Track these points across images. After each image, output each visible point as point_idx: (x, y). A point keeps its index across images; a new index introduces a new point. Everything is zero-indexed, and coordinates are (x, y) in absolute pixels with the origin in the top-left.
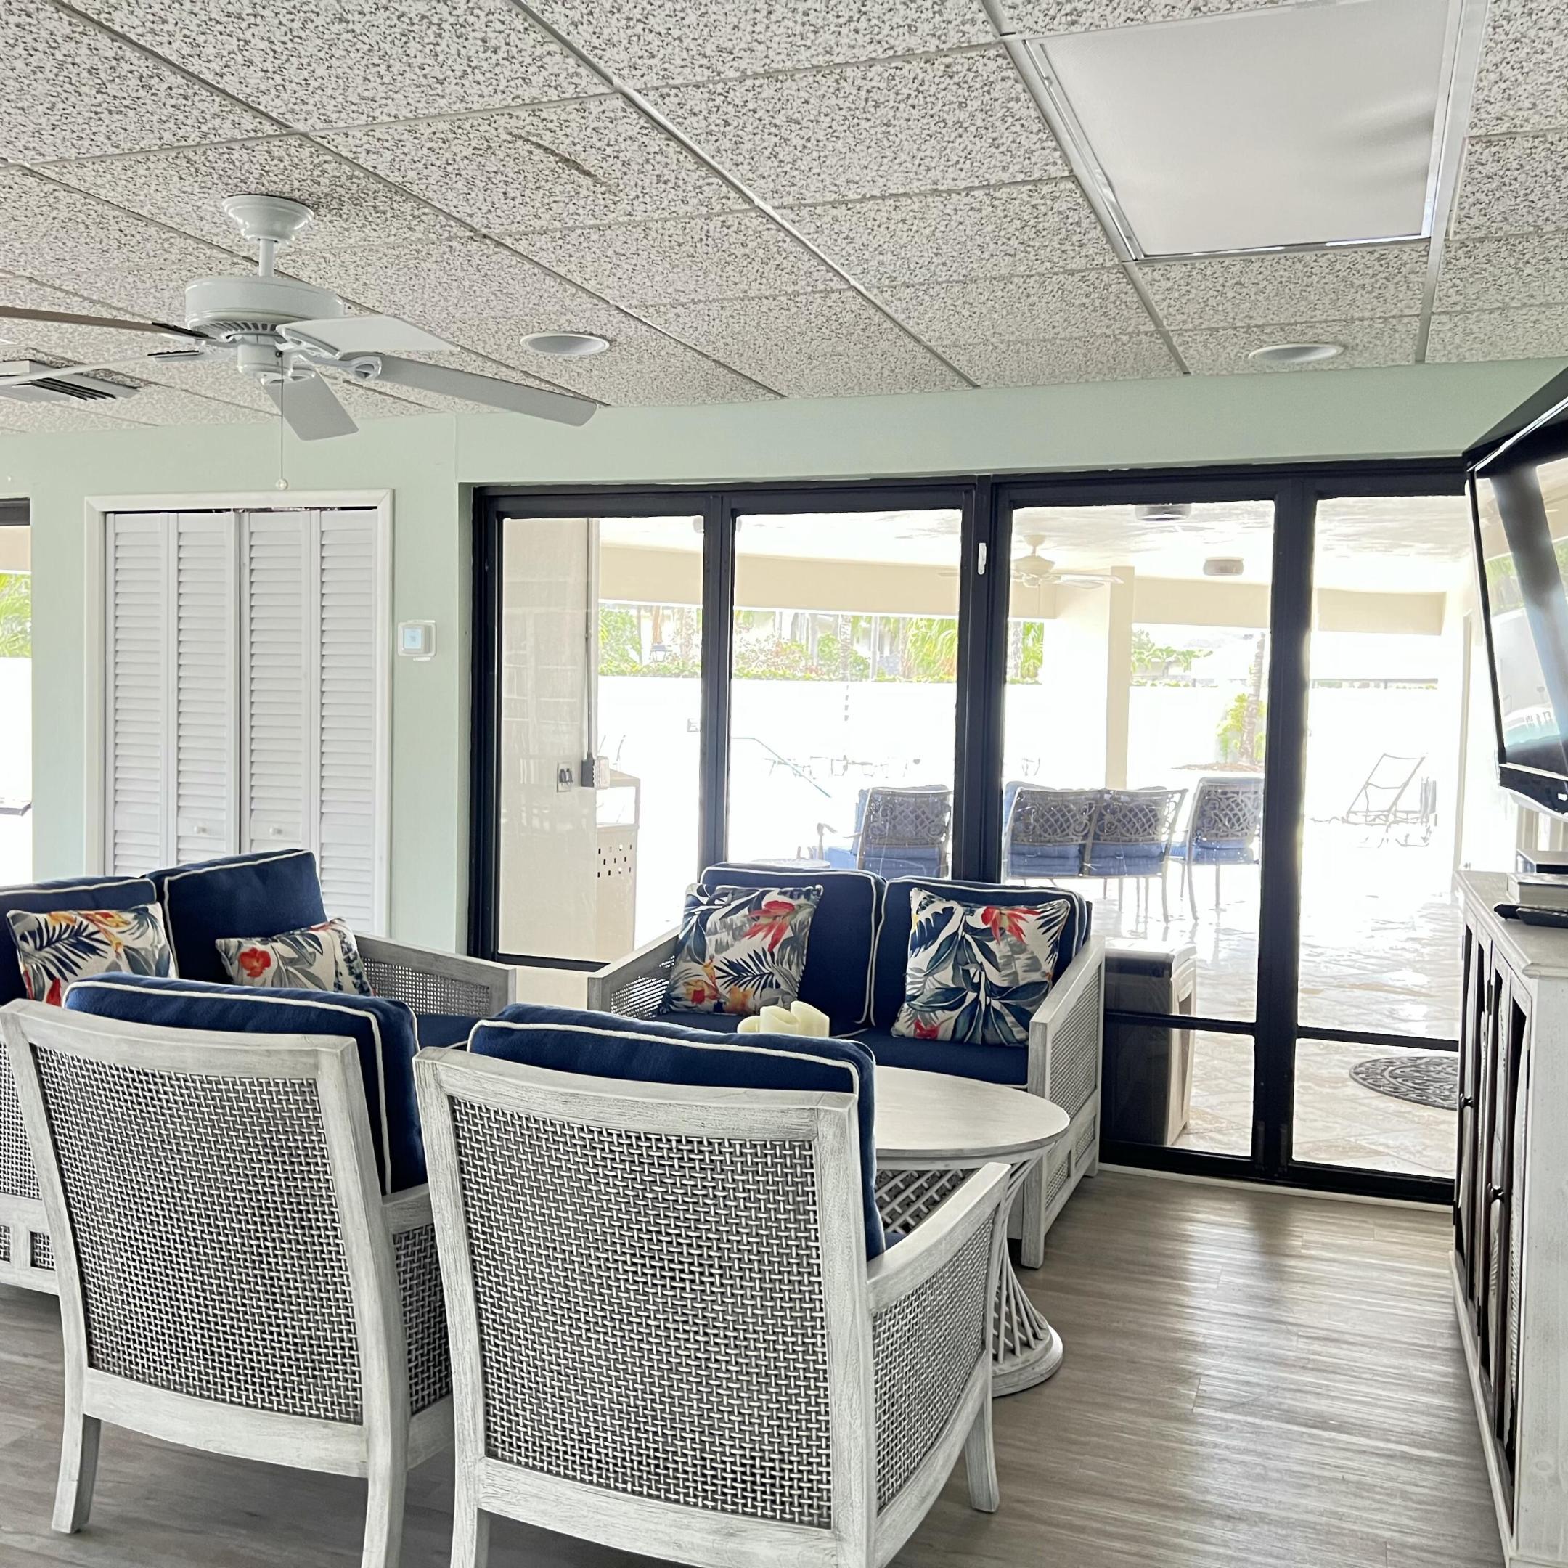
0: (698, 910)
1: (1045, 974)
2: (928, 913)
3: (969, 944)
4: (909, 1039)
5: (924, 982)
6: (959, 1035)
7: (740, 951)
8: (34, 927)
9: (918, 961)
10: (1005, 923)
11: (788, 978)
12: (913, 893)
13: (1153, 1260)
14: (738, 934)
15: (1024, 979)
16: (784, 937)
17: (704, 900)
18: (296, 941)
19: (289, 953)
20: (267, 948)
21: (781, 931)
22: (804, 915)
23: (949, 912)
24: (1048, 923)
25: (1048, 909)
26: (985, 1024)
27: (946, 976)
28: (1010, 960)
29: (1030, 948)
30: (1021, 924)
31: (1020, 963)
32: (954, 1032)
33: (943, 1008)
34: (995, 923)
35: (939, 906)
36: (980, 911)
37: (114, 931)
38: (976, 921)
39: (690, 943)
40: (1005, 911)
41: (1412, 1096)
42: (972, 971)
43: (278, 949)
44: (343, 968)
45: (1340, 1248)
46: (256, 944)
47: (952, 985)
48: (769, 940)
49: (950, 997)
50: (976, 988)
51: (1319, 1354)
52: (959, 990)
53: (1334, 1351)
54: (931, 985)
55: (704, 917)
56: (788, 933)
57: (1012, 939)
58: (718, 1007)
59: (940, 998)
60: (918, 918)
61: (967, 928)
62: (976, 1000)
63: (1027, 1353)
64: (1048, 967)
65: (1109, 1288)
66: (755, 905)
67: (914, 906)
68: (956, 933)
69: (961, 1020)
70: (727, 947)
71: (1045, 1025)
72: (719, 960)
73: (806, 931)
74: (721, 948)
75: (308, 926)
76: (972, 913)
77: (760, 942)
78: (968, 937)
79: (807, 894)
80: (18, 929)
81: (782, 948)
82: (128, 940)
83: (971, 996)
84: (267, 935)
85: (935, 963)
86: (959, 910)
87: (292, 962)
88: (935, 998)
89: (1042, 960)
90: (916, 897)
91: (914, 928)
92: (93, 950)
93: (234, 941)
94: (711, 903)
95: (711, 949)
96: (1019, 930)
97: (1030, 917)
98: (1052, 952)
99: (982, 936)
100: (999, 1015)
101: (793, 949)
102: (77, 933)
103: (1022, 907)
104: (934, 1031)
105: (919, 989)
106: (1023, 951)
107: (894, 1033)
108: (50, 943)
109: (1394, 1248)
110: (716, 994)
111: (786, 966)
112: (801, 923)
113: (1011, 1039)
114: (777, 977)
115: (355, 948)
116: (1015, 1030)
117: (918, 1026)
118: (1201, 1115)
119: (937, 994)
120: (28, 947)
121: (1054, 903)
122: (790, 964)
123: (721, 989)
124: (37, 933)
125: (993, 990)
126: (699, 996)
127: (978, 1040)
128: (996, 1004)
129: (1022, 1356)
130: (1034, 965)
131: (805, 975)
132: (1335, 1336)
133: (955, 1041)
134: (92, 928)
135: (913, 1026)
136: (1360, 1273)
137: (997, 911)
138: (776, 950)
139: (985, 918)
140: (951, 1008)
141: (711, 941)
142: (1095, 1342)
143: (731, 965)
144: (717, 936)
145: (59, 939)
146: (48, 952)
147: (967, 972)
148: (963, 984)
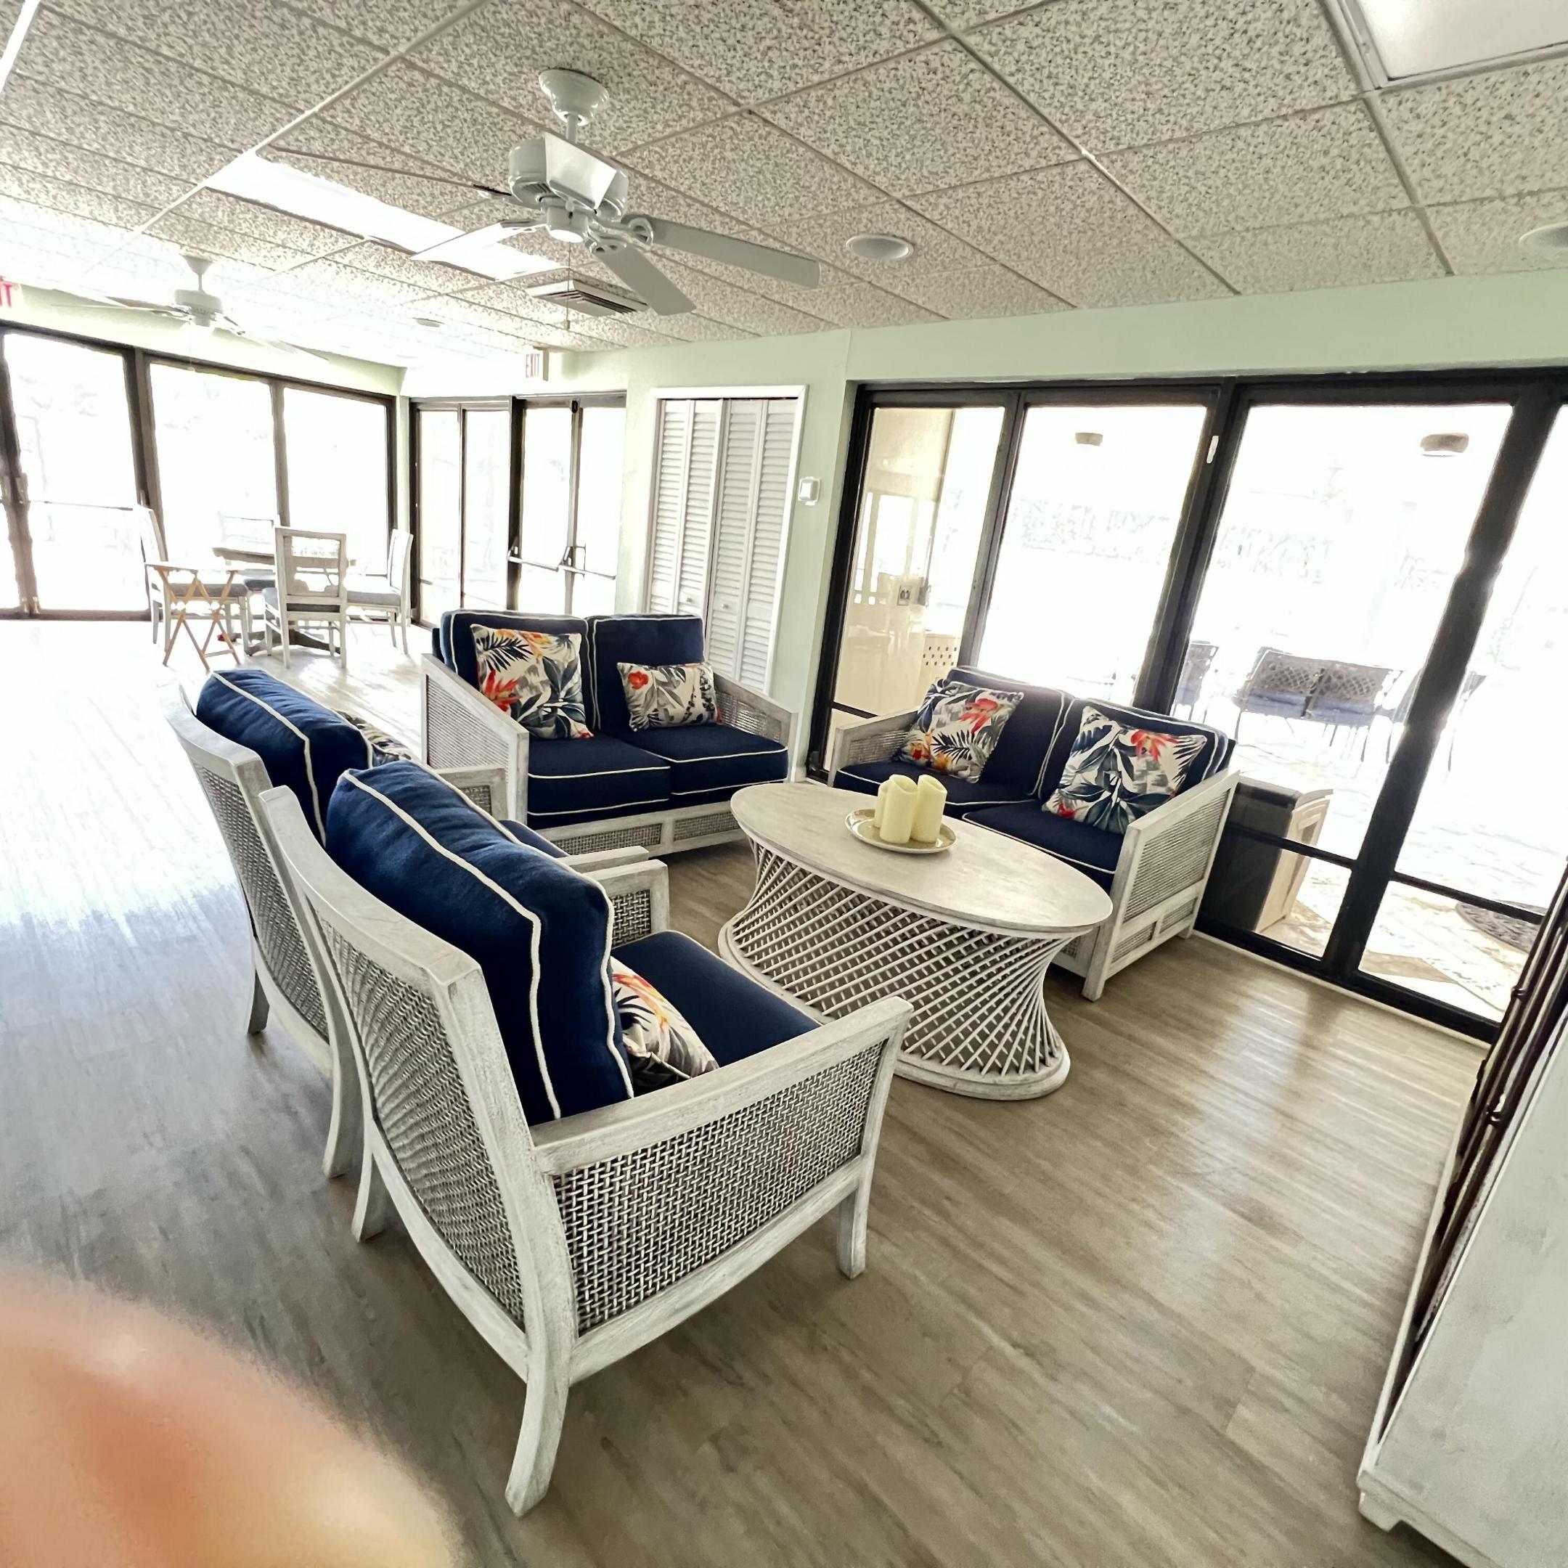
0: (933, 696)
1: (1170, 789)
2: (1091, 727)
3: (1115, 756)
4: (1052, 815)
5: (1075, 777)
6: (1089, 821)
7: (951, 730)
8: (485, 636)
9: (1075, 760)
10: (1148, 745)
11: (979, 754)
12: (1085, 710)
13: (1194, 1020)
14: (954, 717)
15: (1151, 790)
16: (985, 725)
17: (939, 689)
18: (669, 672)
19: (663, 679)
20: (648, 673)
21: (984, 720)
22: (1004, 713)
23: (1107, 729)
24: (1183, 751)
25: (1187, 740)
26: (1112, 816)
27: (1091, 776)
28: (1144, 773)
29: (1162, 768)
30: (1160, 748)
31: (1152, 777)
32: (1087, 817)
33: (1083, 799)
34: (1140, 743)
35: (1102, 722)
36: (1132, 732)
37: (538, 646)
38: (1126, 740)
39: (923, 717)
40: (1152, 736)
41: (1506, 937)
42: (1112, 777)
43: (656, 675)
44: (698, 693)
45: (1367, 1055)
46: (642, 669)
47: (1094, 784)
48: (974, 725)
49: (1090, 792)
50: (1112, 789)
51: (1292, 1149)
52: (1098, 788)
53: (1308, 1150)
54: (1079, 780)
55: (937, 700)
56: (988, 723)
57: (1151, 758)
58: (929, 764)
59: (1083, 791)
60: (1085, 729)
61: (1118, 744)
62: (1109, 798)
63: (1029, 1075)
64: (1174, 785)
65: (1142, 1034)
66: (970, 699)
67: (1084, 720)
68: (1107, 746)
69: (1094, 810)
70: (944, 725)
71: (1139, 831)
72: (937, 733)
73: (1003, 723)
74: (940, 724)
75: (683, 663)
76: (1125, 732)
77: (967, 726)
78: (1116, 751)
79: (1010, 698)
80: (476, 635)
81: (981, 732)
82: (547, 654)
83: (1106, 794)
84: (653, 664)
85: (1086, 765)
86: (1116, 727)
87: (663, 684)
88: (1078, 790)
89: (1170, 778)
90: (1087, 713)
91: (1079, 737)
92: (521, 656)
93: (628, 665)
94: (943, 692)
95: (933, 725)
96: (1157, 753)
97: (1169, 744)
98: (1181, 774)
99: (1127, 751)
100: (1124, 813)
101: (989, 735)
102: (512, 644)
103: (1167, 736)
104: (1071, 814)
105: (1070, 781)
106: (1156, 768)
107: (1043, 808)
108: (493, 647)
109: (1418, 1069)
110: (928, 756)
111: (980, 745)
112: (1000, 718)
114: (971, 752)
115: (711, 682)
117: (1061, 807)
118: (1304, 910)
119: (1081, 787)
120: (480, 647)
121: (1194, 736)
122: (984, 744)
123: (933, 753)
124: (485, 640)
125: (1124, 794)
126: (917, 754)
127: (1104, 826)
128: (1124, 804)
129: (1021, 1077)
130: (1162, 781)
131: (993, 755)
132: (1318, 1136)
133: (1086, 825)
134: (523, 643)
135: (1058, 807)
136: (1375, 1084)
137: (1145, 735)
138: (976, 733)
139: (1134, 738)
140: (1088, 800)
141: (935, 719)
142: (1100, 1077)
143: (944, 737)
144: (940, 716)
145: (499, 646)
146: (490, 653)
147: (1108, 776)
148: (1102, 784)
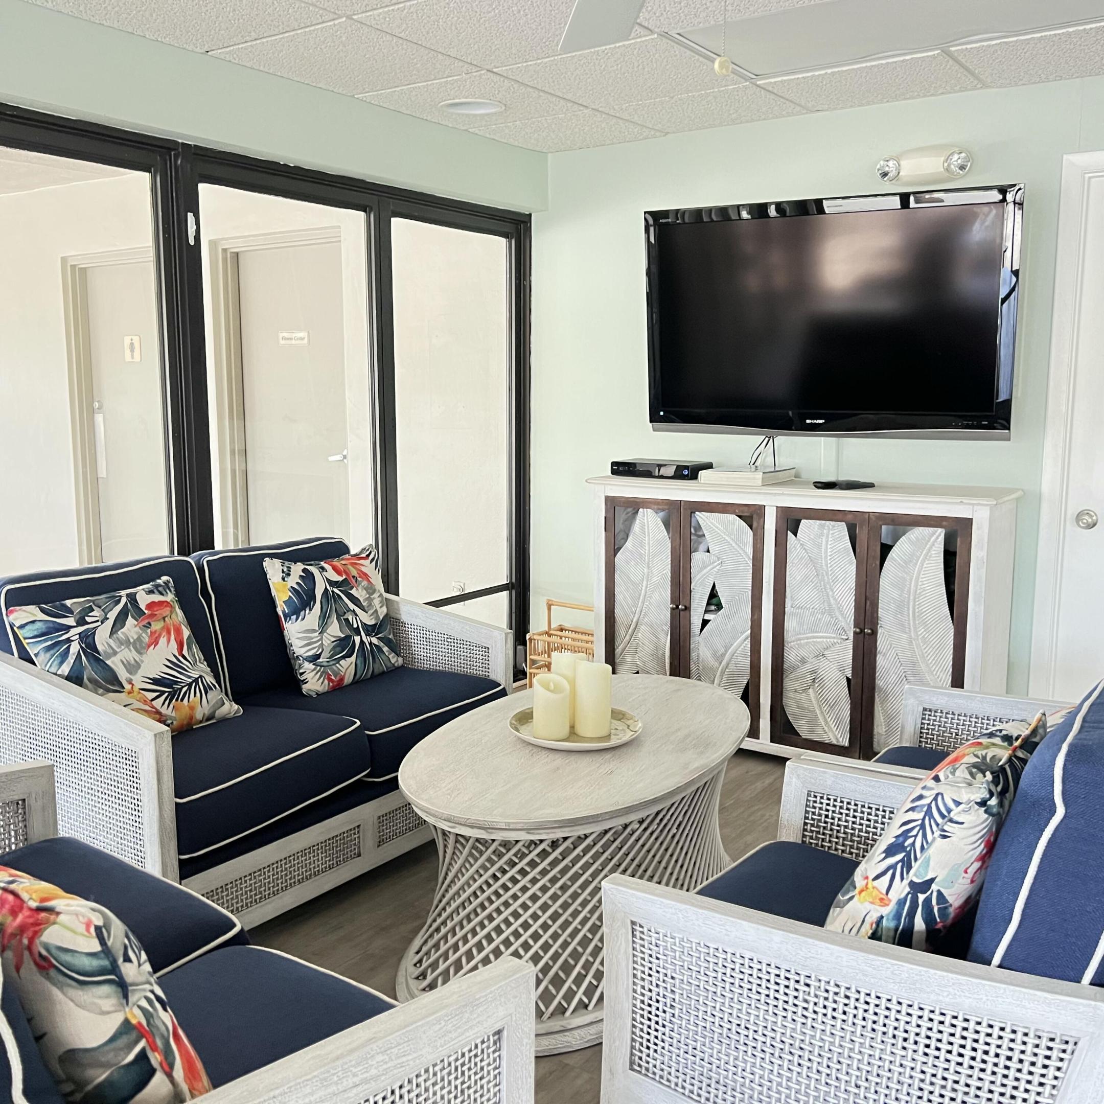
0: (71, 635)
2: (297, 580)
3: (338, 596)
4: (327, 692)
5: (321, 639)
6: (360, 675)
7: (155, 664)
9: (306, 623)
10: (353, 572)
14: (140, 646)
16: (185, 638)
21: (177, 631)
23: (309, 573)
26: (373, 659)
27: (335, 630)
32: (356, 674)
33: (344, 657)
34: (346, 573)
35: (298, 569)
39: (89, 674)
42: (350, 619)
47: (343, 636)
48: (174, 645)
49: (345, 646)
50: (358, 632)
52: (348, 637)
54: (327, 641)
55: (89, 638)
56: (187, 633)
57: (364, 584)
59: (338, 649)
60: (288, 584)
61: (332, 583)
62: (362, 643)
68: (326, 589)
69: (358, 662)
70: (138, 664)
72: (139, 681)
74: (130, 667)
76: (325, 569)
77: (167, 649)
78: (336, 591)
81: (189, 648)
83: (357, 640)
85: (324, 620)
88: (334, 651)
91: (287, 594)
95: (124, 672)
96: (366, 574)
99: (344, 587)
100: (379, 649)
104: (342, 681)
105: (319, 647)
107: (305, 694)
110: (160, 717)
111: (206, 665)
113: (389, 665)
114: (206, 679)
116: (390, 657)
117: (330, 680)
119: (334, 647)
123: (164, 711)
125: (368, 630)
128: (374, 641)
133: (356, 682)
135: (326, 682)
138: (185, 652)
139: (338, 572)
140: (349, 655)
141: (118, 663)
143: (157, 682)
144: (119, 656)
147: (347, 620)
148: (349, 632)
